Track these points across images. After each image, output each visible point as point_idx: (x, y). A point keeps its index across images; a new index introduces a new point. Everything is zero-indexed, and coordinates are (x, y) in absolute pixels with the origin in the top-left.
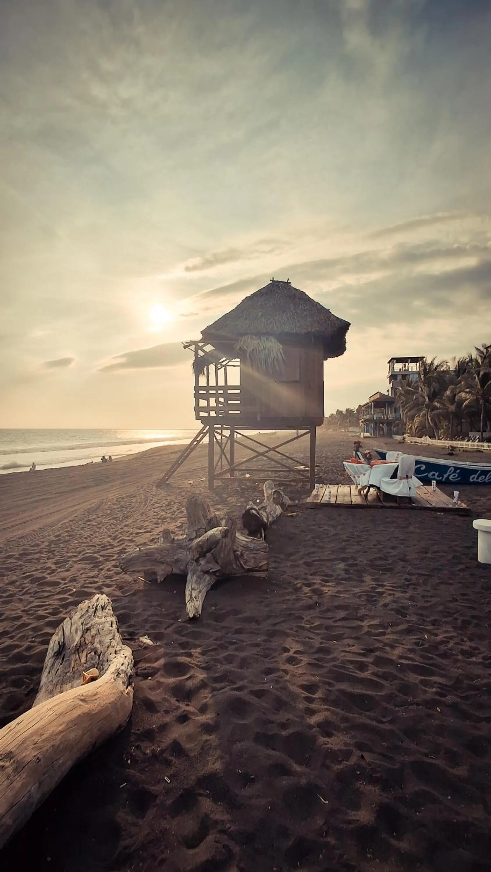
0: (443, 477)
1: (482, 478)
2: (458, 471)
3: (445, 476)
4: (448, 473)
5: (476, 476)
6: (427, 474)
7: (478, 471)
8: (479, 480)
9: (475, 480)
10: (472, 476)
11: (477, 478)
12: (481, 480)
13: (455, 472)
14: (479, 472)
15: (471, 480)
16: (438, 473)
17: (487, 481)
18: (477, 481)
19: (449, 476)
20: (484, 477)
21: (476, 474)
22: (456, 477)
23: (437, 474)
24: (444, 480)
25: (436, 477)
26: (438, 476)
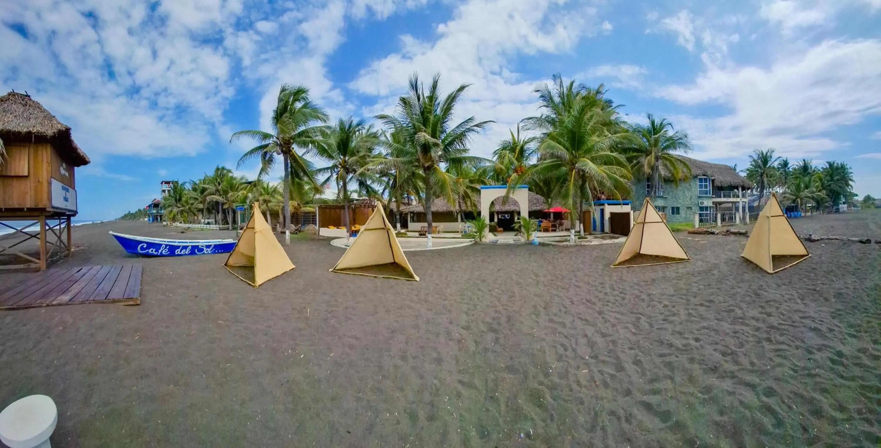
0: (158, 252)
1: (184, 251)
2: (168, 247)
3: (160, 251)
4: (161, 249)
5: (179, 250)
6: (148, 250)
7: (180, 247)
9: (179, 253)
10: (176, 251)
11: (181, 252)
12: (183, 253)
13: (165, 248)
14: (183, 247)
15: (177, 253)
17: (187, 253)
19: (162, 251)
22: (167, 251)
23: (154, 250)
24: (159, 254)
25: (154, 252)
26: (155, 252)
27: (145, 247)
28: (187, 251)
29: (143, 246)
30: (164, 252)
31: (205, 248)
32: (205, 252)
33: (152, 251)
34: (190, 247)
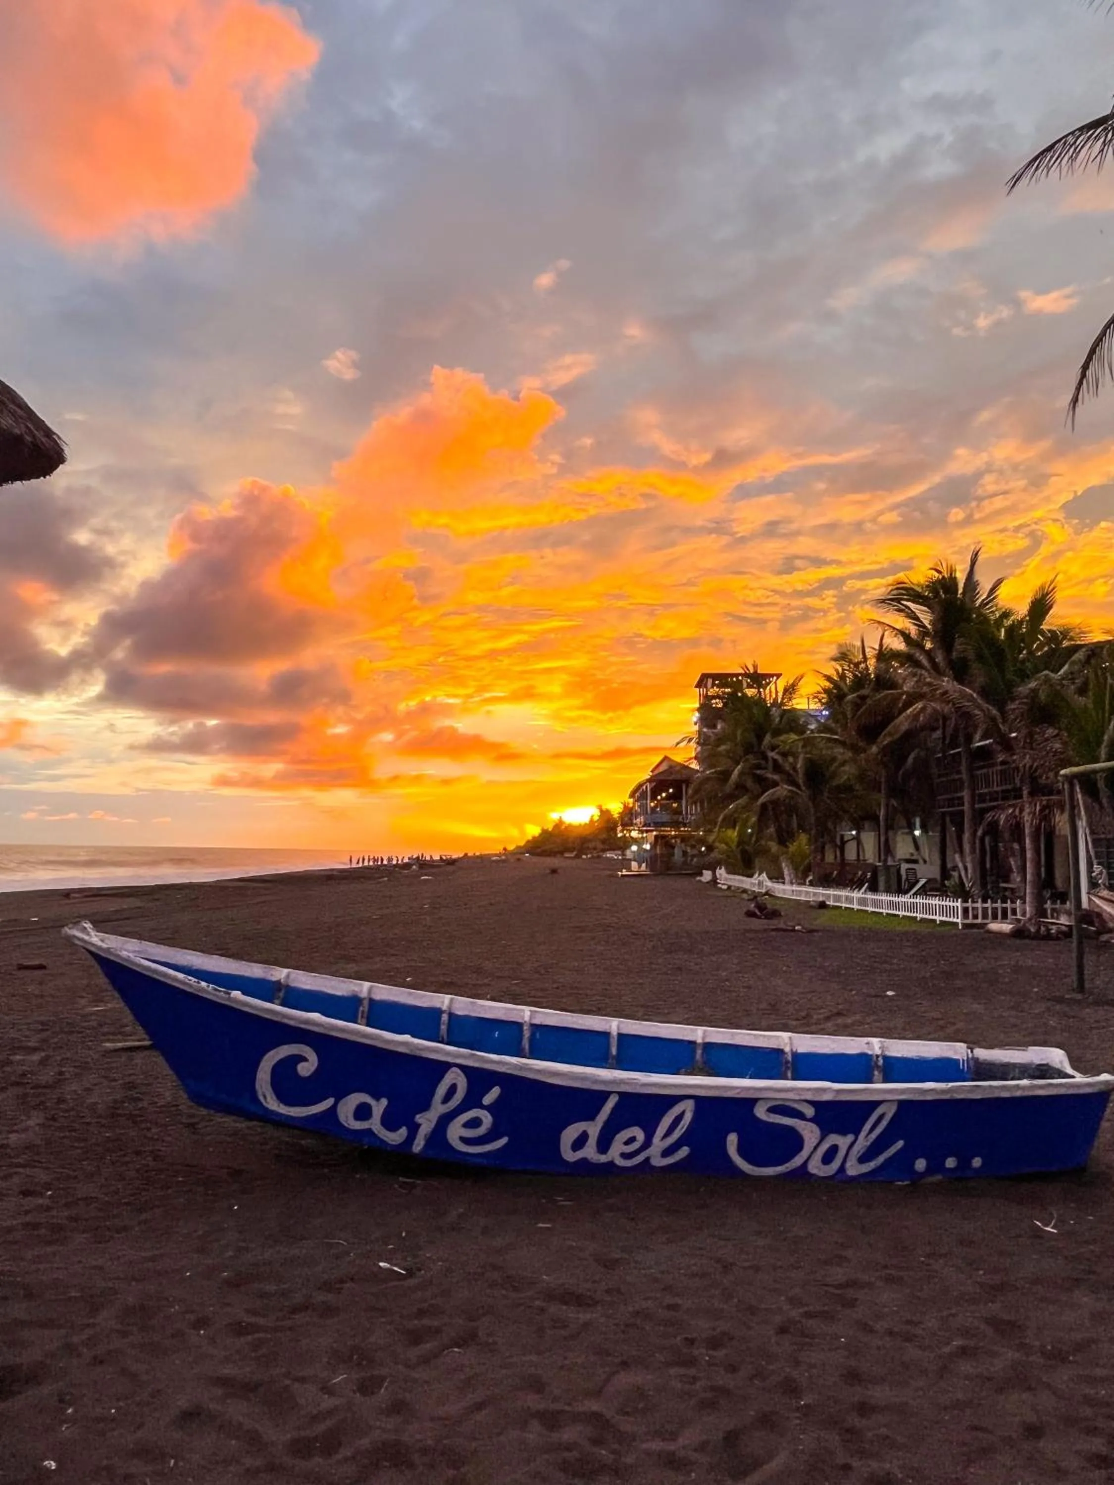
0: (414, 1129)
1: (632, 1140)
2: (492, 1096)
3: (427, 1122)
4: (438, 1109)
5: (594, 1129)
6: (329, 1102)
7: (604, 1096)
8: (615, 1152)
9: (589, 1151)
10: (570, 1134)
11: (604, 1145)
12: (625, 1156)
13: (472, 1100)
14: (611, 1103)
15: (570, 1156)
16: (384, 1102)
17: (658, 1162)
18: (603, 1159)
19: (445, 1120)
20: (638, 1133)
21: (591, 1117)
22: (481, 1131)
23: (379, 1107)
24: (418, 1146)
25: (375, 1124)
26: (389, 1122)
27: (306, 1069)
28: (658, 1144)
29: (303, 1059)
30: (455, 1132)
31: (809, 1133)
32: (816, 1168)
33: (363, 1112)
34: (687, 1108)
